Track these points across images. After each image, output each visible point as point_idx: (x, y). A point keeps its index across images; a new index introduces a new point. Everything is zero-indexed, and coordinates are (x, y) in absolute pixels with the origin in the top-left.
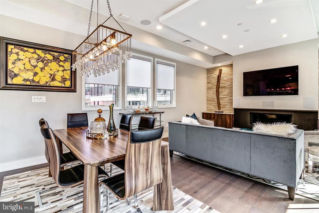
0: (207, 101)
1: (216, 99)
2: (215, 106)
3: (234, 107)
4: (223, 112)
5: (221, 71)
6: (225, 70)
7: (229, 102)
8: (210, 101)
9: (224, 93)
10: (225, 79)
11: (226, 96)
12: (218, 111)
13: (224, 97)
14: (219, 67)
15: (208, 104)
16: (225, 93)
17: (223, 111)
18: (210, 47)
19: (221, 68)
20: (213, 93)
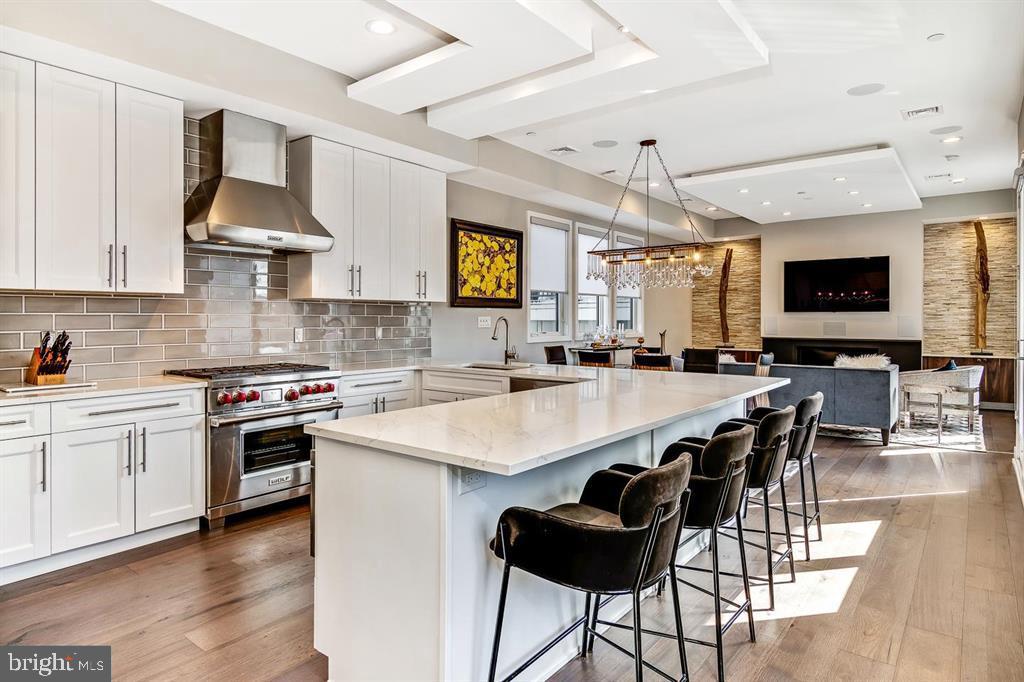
0: (693, 321)
1: (717, 318)
2: (712, 334)
3: (762, 335)
4: (733, 347)
5: (729, 253)
6: (739, 251)
7: (747, 323)
8: (700, 322)
9: (735, 303)
10: (740, 271)
11: (740, 311)
12: (722, 344)
13: (735, 312)
14: (723, 243)
15: (694, 328)
16: (738, 304)
17: (732, 344)
18: (718, 209)
19: (730, 247)
20: (709, 304)
